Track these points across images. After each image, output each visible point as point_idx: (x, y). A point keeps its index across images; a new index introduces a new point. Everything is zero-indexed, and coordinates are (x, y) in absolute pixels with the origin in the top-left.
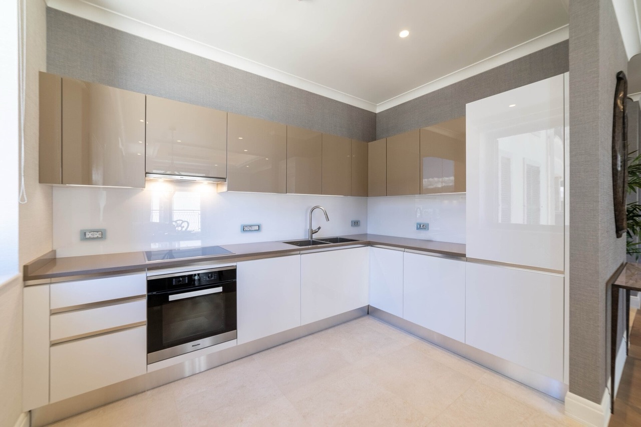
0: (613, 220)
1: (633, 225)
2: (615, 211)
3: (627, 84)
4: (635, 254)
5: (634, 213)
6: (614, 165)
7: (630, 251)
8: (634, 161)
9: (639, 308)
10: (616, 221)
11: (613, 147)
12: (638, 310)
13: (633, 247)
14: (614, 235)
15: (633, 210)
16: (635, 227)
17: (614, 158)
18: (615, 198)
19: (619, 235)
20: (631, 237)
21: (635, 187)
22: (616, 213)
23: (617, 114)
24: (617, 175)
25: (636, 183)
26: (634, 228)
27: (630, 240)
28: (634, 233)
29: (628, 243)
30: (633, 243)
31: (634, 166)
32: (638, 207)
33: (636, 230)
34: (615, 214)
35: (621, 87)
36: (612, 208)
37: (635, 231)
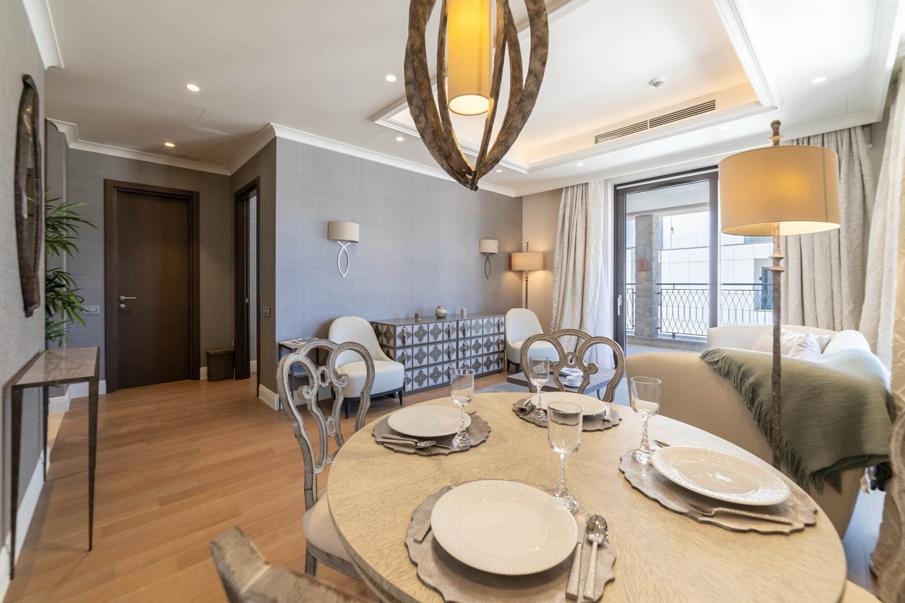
0: (19, 291)
1: (54, 299)
2: (22, 277)
3: (38, 98)
4: (58, 338)
5: (55, 283)
6: (18, 209)
7: (53, 335)
8: (55, 212)
9: (67, 410)
10: (24, 293)
11: (17, 182)
12: (66, 413)
13: (55, 329)
14: (21, 312)
15: (55, 278)
16: (56, 301)
17: (18, 198)
18: (20, 259)
19: (28, 314)
20: (51, 316)
21: (57, 247)
22: (24, 280)
23: (22, 135)
24: (22, 224)
25: (59, 242)
26: (54, 302)
27: (51, 319)
28: (55, 310)
29: (47, 324)
30: (55, 322)
31: (56, 218)
32: (61, 274)
33: (57, 305)
34: (22, 282)
35: (29, 98)
36: (16, 272)
37: (56, 307)
